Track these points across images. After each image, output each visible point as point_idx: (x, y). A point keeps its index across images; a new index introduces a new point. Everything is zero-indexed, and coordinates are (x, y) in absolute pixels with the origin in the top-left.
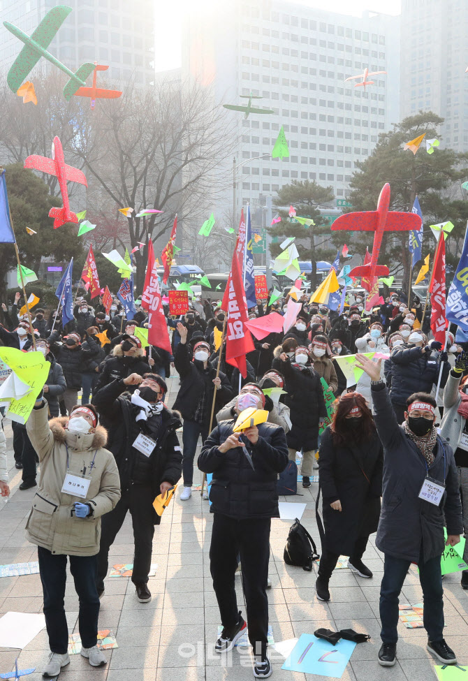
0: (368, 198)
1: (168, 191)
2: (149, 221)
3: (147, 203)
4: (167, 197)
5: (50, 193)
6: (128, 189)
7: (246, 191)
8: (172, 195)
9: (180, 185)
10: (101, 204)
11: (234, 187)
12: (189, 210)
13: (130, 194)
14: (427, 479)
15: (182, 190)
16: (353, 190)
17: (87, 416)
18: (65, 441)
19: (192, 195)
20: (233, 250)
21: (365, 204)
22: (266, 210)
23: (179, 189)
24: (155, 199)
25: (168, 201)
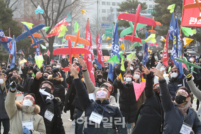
0: (163, 8)
1: (64, 5)
2: (55, 20)
3: (54, 11)
4: (64, 8)
5: (6, 7)
6: (45, 5)
7: (103, 6)
8: (66, 7)
9: (71, 2)
10: (31, 13)
11: (98, 3)
12: (75, 14)
13: (46, 7)
14: (184, 124)
15: (71, 4)
16: (157, 4)
17: (31, 99)
18: (22, 109)
19: (77, 7)
20: (97, 35)
21: (162, 11)
22: (114, 14)
23: (70, 4)
24: (58, 9)
25: (65, 10)
